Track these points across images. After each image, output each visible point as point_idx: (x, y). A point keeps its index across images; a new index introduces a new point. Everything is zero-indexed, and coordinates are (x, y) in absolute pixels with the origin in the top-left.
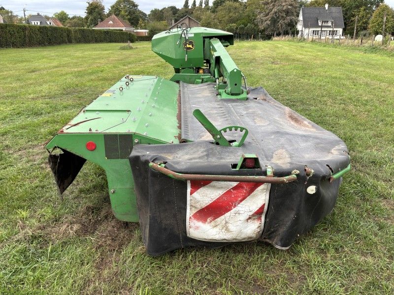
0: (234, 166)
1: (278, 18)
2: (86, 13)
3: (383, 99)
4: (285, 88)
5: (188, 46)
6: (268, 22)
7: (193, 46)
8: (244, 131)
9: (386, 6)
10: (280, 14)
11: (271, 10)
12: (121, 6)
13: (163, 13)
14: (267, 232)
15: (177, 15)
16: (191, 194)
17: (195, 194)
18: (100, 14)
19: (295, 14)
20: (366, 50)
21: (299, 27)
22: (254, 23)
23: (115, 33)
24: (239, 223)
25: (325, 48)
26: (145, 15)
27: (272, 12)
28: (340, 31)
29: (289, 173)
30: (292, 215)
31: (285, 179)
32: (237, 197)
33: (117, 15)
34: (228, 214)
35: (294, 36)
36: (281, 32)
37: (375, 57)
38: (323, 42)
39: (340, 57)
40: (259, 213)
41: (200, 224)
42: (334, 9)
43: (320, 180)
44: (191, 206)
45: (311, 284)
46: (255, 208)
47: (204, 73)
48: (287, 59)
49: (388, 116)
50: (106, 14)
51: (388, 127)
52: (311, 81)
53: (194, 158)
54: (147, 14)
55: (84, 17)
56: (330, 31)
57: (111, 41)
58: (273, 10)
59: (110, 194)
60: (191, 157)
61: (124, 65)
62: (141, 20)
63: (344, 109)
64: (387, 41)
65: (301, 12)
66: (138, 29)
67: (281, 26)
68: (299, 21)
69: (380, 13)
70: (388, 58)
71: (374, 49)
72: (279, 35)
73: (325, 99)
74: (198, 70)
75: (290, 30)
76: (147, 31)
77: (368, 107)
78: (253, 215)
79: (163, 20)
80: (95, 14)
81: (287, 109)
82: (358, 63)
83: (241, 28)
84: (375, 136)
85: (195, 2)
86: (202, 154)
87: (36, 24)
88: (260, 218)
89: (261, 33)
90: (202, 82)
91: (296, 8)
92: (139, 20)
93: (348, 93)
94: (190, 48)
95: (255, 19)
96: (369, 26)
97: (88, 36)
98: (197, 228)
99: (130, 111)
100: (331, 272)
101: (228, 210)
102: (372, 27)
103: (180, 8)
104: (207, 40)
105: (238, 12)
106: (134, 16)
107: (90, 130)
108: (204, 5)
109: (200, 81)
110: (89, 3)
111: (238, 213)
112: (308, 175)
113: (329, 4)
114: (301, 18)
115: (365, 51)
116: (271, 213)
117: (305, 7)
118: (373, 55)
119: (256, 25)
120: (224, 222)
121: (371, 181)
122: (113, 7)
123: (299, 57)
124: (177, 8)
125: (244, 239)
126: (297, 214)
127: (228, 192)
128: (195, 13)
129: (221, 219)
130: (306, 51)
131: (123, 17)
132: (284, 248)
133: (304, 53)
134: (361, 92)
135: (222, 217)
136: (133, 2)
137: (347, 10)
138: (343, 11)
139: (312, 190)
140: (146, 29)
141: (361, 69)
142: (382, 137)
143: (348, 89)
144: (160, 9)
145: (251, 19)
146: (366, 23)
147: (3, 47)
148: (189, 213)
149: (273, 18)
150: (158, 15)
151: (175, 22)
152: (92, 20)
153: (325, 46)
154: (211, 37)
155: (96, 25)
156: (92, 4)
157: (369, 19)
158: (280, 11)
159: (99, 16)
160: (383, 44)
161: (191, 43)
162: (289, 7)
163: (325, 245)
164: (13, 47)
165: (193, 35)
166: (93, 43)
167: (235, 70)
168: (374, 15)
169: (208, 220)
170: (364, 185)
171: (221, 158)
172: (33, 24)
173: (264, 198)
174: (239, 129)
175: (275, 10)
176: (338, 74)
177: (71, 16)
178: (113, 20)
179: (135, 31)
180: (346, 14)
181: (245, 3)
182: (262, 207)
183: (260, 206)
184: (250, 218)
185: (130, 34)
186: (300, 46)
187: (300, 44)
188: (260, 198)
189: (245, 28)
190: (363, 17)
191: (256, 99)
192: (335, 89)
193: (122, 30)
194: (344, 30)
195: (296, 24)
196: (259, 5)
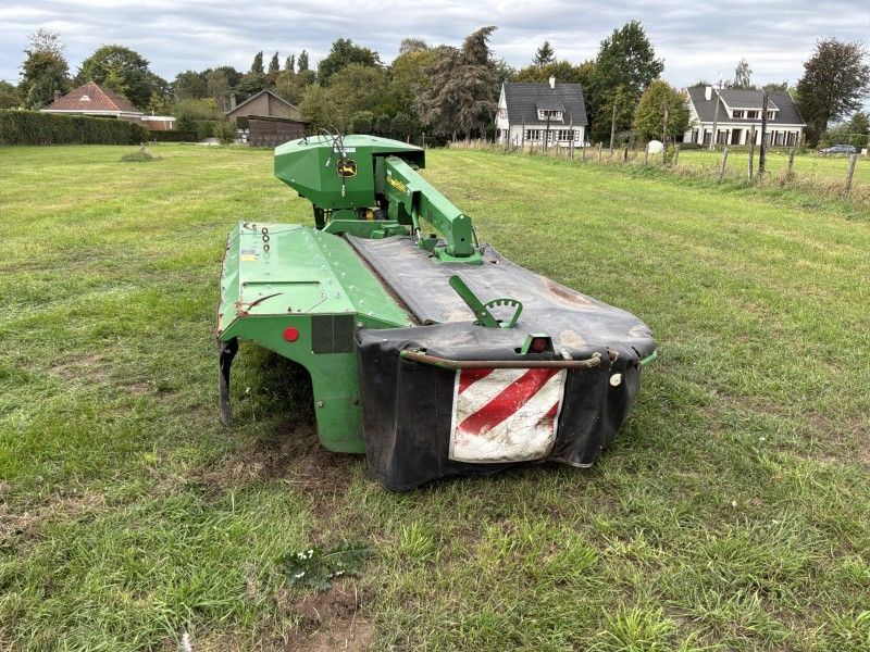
0: (518, 350)
1: (458, 102)
2: (22, 77)
3: (677, 263)
4: (509, 245)
5: (346, 169)
6: (439, 110)
7: (354, 170)
8: (517, 305)
9: (664, 85)
10: (461, 94)
11: (443, 85)
12: (106, 62)
13: (206, 81)
14: (560, 445)
15: (239, 86)
16: (460, 392)
17: (466, 393)
18: (58, 79)
19: (491, 95)
20: (634, 173)
21: (502, 122)
22: (408, 111)
23: (99, 124)
24: (524, 431)
25: (557, 168)
26: (162, 82)
27: (444, 90)
28: (580, 131)
29: (589, 357)
30: (593, 417)
31: (588, 362)
32: (523, 393)
33: (98, 82)
34: (510, 419)
35: (493, 142)
36: (466, 131)
37: (654, 187)
38: (553, 153)
39: (590, 187)
40: (551, 415)
41: (470, 436)
42: (566, 88)
43: (627, 365)
44: (459, 410)
45: (625, 504)
46: (546, 408)
47: (376, 217)
48: (493, 189)
49: (690, 291)
50: (71, 78)
51: (693, 308)
52: (549, 234)
53: (461, 343)
54: (169, 82)
55: (15, 84)
56: (561, 132)
57: (90, 142)
58: (447, 86)
59: (317, 409)
60: (454, 341)
61: (160, 198)
62: (155, 94)
63: (617, 281)
64: (671, 156)
65: (503, 91)
66: (151, 115)
67: (465, 119)
68: (499, 110)
69: (652, 98)
70: (675, 189)
71: (649, 171)
72: (461, 137)
73: (583, 264)
74: (363, 212)
75: (483, 129)
76: (173, 119)
77: (656, 277)
78: (544, 419)
79: (206, 97)
80: (45, 79)
81: (544, 280)
82: (624, 198)
83: (385, 121)
84: (674, 321)
85: (275, 59)
86: (467, 338)
88: (551, 424)
89: (426, 132)
90: (385, 236)
91: (492, 83)
92: (150, 95)
93: (619, 253)
94: (348, 173)
95: (411, 103)
96: (635, 123)
97: (36, 130)
98: (467, 442)
99: (317, 283)
100: (647, 492)
101: (510, 412)
102: (640, 125)
103: (245, 73)
104: (379, 159)
105: (376, 87)
106: (137, 85)
107: (290, 310)
108: (297, 69)
109: (382, 233)
110: (29, 53)
111: (524, 416)
112: (612, 359)
113: (556, 76)
114: (503, 104)
115: (634, 175)
116: (566, 416)
117: (510, 81)
118: (649, 182)
119: (414, 116)
120: (505, 431)
121: (680, 383)
122: (88, 63)
123: (514, 185)
124: (238, 71)
125: (530, 456)
126: (600, 415)
127: (512, 387)
128: (280, 86)
129: (500, 428)
130: (524, 174)
131: (112, 86)
132: (584, 466)
133: (521, 177)
134: (639, 252)
135: (503, 424)
136: (135, 54)
137: (591, 91)
138: (584, 92)
139: (616, 380)
140: (168, 115)
141: (632, 210)
142: (685, 322)
143: (618, 246)
144: (199, 73)
145: (402, 103)
146: (629, 116)
148: (456, 422)
149: (446, 101)
150: (194, 85)
151: (238, 103)
152: (37, 91)
153: (555, 164)
154: (386, 155)
155: (48, 103)
156: (37, 56)
157: (632, 108)
158: (461, 89)
159: (56, 84)
160: (665, 163)
161: (350, 164)
162: (478, 82)
163: (633, 462)
165: (353, 150)
166: (49, 145)
167: (462, 217)
168: (642, 100)
169: (482, 431)
170: (670, 388)
171: (496, 342)
173: (557, 393)
174: (510, 303)
175: (450, 85)
176: (593, 220)
178: (92, 94)
179: (144, 118)
180: (590, 98)
181: (389, 68)
182: (555, 407)
183: (552, 404)
184: (539, 423)
185: (134, 125)
186: (510, 163)
187: (508, 158)
188: (553, 393)
189: (393, 120)
190: (622, 104)
191: (495, 262)
192: (595, 247)
193: (115, 117)
194: (588, 130)
195: (494, 115)
196: (418, 74)
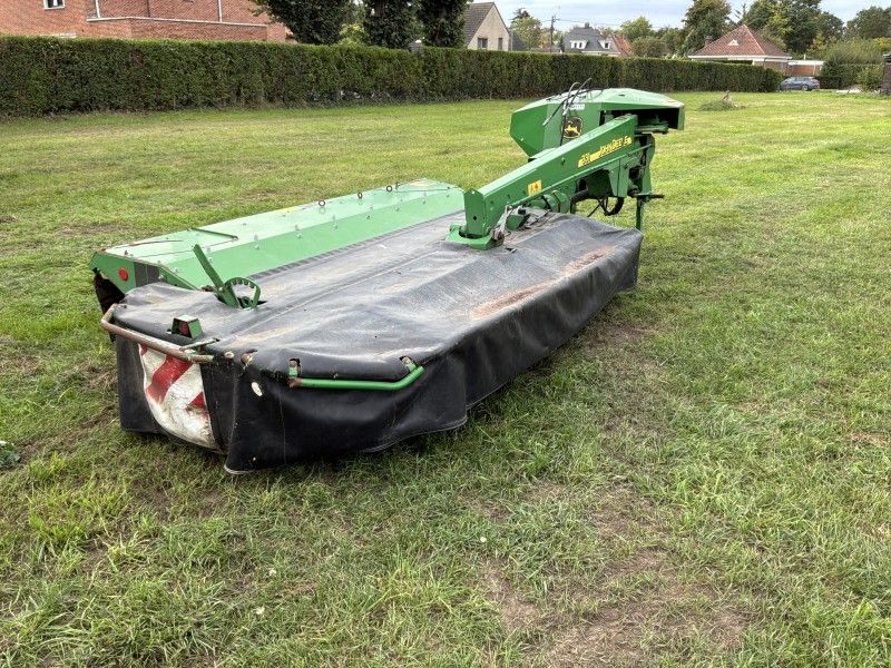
2: (684, 23)
5: (569, 129)
8: (255, 288)
16: (142, 356)
17: (144, 358)
18: (715, 24)
24: (177, 411)
32: (170, 372)
34: (167, 395)
40: (198, 405)
41: (153, 402)
43: (260, 375)
44: (147, 374)
50: (730, 23)
66: (802, 59)
76: (821, 63)
78: (192, 406)
80: (703, 25)
87: (578, 47)
88: (206, 414)
92: (815, 36)
94: (573, 134)
97: (659, 76)
98: (152, 406)
99: (237, 237)
101: (166, 388)
106: (803, 26)
111: (173, 396)
112: (244, 363)
120: (168, 407)
126: (239, 422)
131: (774, 29)
135: (166, 399)
139: (256, 389)
140: (818, 59)
147: (474, 97)
148: (146, 383)
152: (694, 37)
155: (699, 47)
159: (711, 29)
161: (576, 123)
164: (494, 97)
169: (159, 399)
172: (573, 46)
173: (200, 384)
174: (249, 284)
177: (655, 29)
178: (741, 38)
179: (790, 63)
182: (200, 398)
183: (196, 394)
184: (189, 409)
188: (197, 382)
191: (510, 250)
193: (750, 62)
